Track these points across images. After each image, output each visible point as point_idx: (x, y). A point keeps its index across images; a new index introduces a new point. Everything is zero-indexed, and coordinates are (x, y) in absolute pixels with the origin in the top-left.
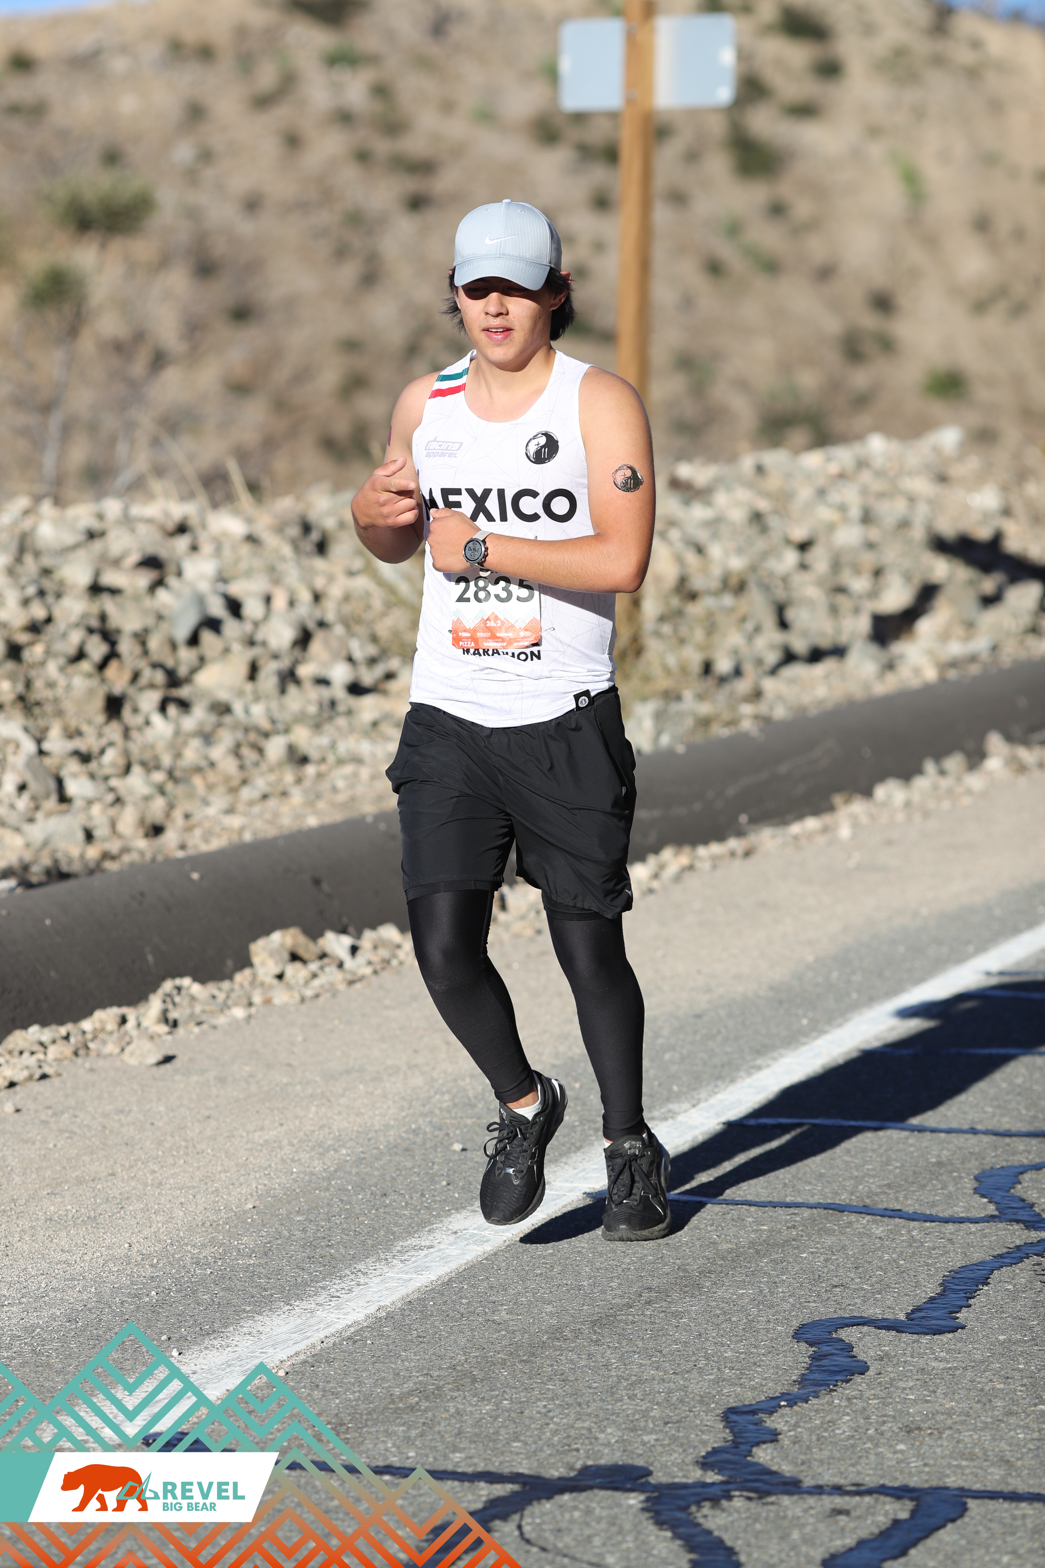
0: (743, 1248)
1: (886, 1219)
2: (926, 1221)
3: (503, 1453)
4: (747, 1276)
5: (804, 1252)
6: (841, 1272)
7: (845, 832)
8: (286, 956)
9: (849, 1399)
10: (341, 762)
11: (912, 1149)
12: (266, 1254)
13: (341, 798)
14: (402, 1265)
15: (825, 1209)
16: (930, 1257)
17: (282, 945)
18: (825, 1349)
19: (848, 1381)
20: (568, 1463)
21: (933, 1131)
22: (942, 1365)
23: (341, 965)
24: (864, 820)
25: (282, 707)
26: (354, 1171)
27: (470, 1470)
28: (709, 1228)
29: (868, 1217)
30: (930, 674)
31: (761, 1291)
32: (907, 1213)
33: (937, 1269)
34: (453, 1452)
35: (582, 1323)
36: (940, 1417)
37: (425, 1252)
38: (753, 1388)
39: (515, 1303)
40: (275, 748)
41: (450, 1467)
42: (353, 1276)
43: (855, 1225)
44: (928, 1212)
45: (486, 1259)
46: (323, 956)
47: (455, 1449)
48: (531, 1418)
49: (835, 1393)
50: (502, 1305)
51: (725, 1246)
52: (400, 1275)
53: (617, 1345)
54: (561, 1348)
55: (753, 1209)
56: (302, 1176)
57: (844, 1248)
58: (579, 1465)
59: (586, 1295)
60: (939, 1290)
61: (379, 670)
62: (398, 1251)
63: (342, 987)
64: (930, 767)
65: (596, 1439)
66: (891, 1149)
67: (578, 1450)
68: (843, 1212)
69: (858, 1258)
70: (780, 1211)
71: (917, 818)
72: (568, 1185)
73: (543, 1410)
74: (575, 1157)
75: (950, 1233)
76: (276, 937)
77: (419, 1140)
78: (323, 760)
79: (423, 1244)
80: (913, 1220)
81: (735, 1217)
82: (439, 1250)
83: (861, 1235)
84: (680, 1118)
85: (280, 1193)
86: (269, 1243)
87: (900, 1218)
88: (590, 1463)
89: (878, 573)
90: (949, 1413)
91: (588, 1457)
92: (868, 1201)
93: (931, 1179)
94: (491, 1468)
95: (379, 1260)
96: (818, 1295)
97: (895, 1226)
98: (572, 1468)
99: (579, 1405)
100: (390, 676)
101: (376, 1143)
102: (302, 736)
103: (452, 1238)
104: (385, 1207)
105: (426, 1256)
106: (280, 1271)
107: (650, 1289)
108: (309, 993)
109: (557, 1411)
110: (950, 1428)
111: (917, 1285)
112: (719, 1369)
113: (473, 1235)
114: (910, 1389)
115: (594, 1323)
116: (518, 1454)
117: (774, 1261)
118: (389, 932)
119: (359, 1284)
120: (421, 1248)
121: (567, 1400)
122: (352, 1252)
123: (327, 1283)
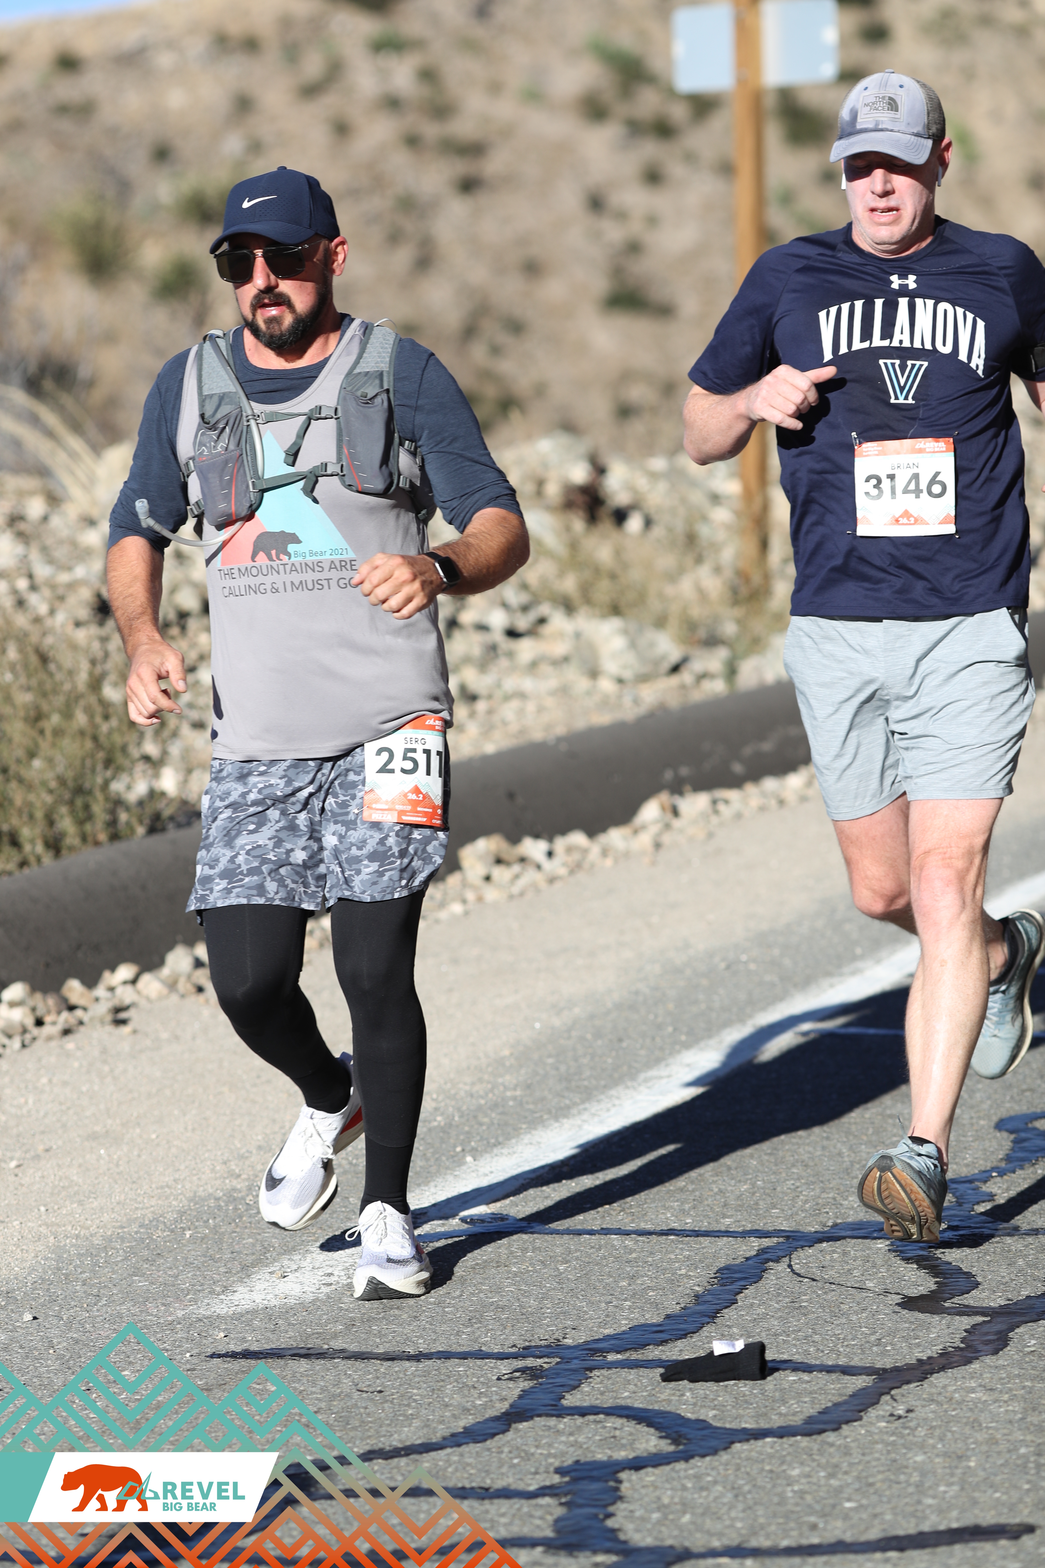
3: (765, 1217)
8: (491, 859)
12: (529, 1087)
13: (512, 728)
17: (487, 850)
18: (1024, 1135)
20: (821, 1222)
23: (539, 867)
26: (589, 1024)
27: (740, 1229)
34: (723, 1218)
38: (966, 1165)
41: (723, 1229)
46: (523, 860)
47: (725, 1216)
48: (783, 1193)
49: (1036, 1166)
53: (845, 1139)
54: (798, 1144)
56: (545, 1030)
58: (830, 1224)
61: (532, 616)
63: (543, 885)
65: (841, 1205)
67: (827, 1213)
73: (792, 1187)
76: (481, 843)
77: (640, 999)
78: (491, 697)
85: (529, 1043)
86: (529, 1079)
88: (839, 1221)
91: (837, 1218)
94: (756, 1227)
95: (627, 1087)
96: (1012, 1098)
98: (825, 1226)
99: (822, 1182)
100: (542, 621)
101: (603, 1003)
106: (543, 1099)
108: (515, 890)
109: (804, 1187)
116: (777, 1217)
118: (578, 838)
119: (614, 1105)
120: (661, 1078)
121: (811, 1179)
122: (603, 1083)
123: (587, 1105)
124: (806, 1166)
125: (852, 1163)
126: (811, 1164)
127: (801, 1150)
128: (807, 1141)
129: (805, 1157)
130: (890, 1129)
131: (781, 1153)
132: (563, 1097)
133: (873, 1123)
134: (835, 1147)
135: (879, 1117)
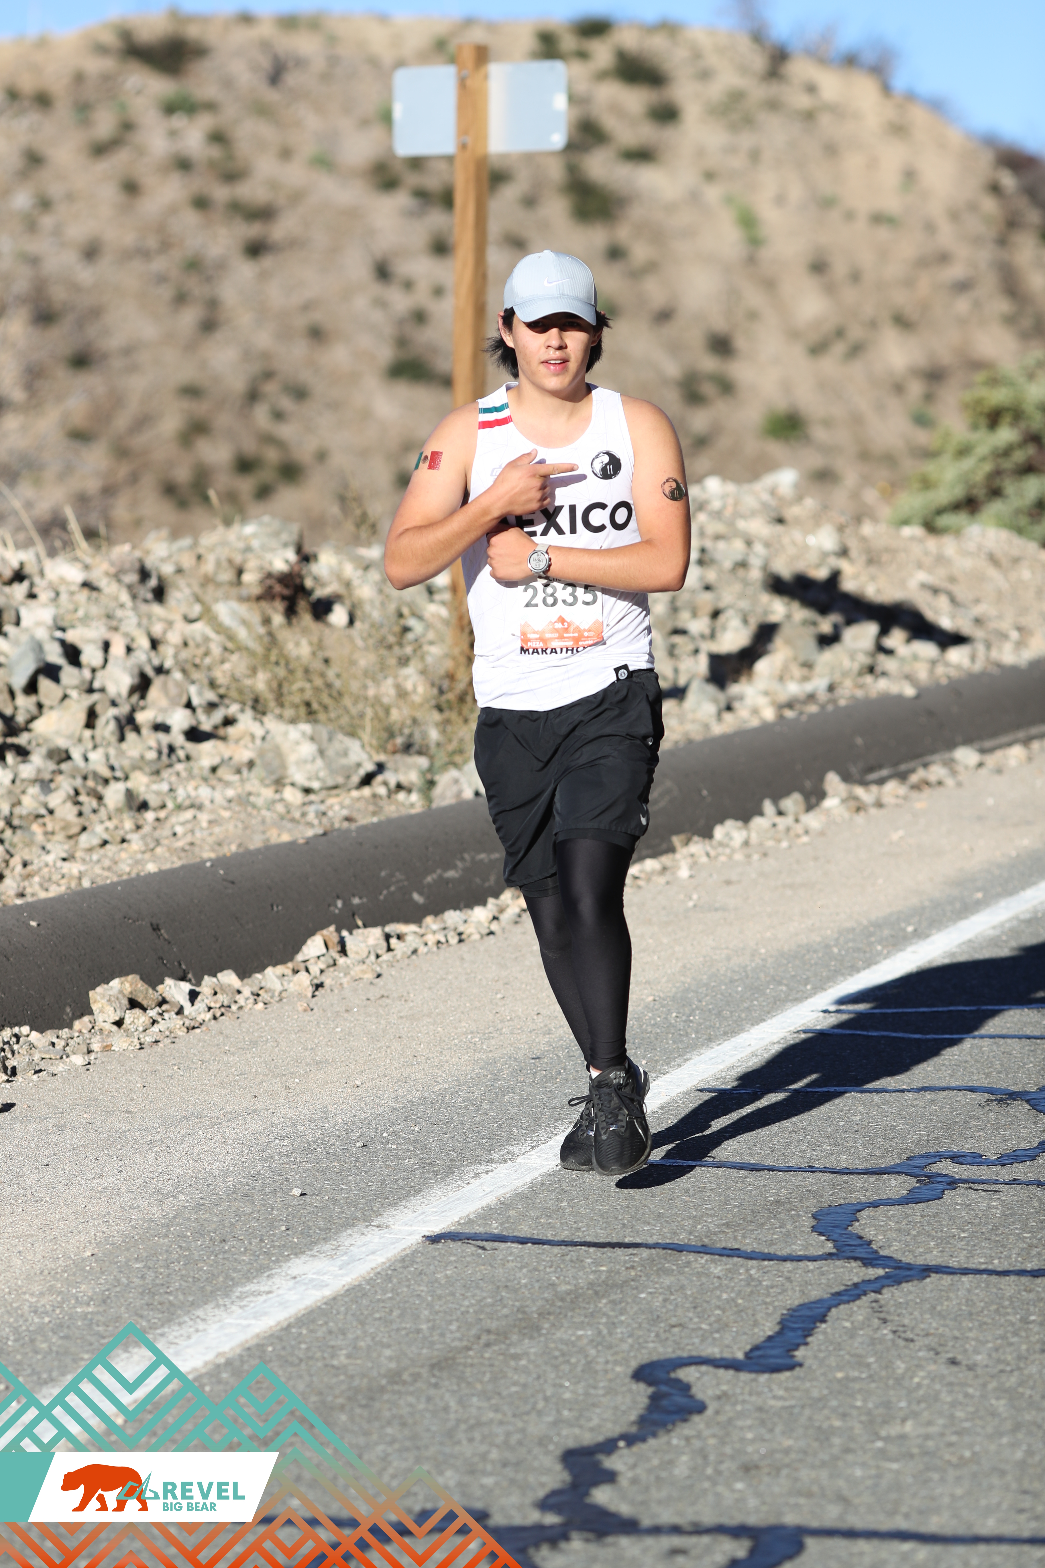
0: (582, 1288)
1: (724, 1259)
2: (764, 1260)
4: (586, 1317)
5: (642, 1292)
6: (680, 1312)
7: (684, 873)
8: (125, 1002)
9: (688, 1439)
10: (179, 808)
11: (750, 1188)
12: (104, 1302)
13: (180, 844)
14: (240, 1311)
15: (664, 1249)
16: (768, 1295)
17: (121, 992)
18: (664, 1388)
19: (685, 1420)
21: (771, 1170)
22: (780, 1404)
23: (180, 1012)
24: (704, 859)
25: (121, 753)
26: (193, 1217)
28: (548, 1270)
29: (707, 1257)
30: (769, 714)
31: (600, 1333)
32: (746, 1252)
33: (775, 1308)
35: (422, 1366)
36: (778, 1456)
37: (264, 1297)
38: (592, 1430)
39: (355, 1348)
40: (114, 794)
42: (191, 1323)
43: (694, 1265)
44: (766, 1251)
45: (325, 1303)
46: (163, 1002)
48: (369, 1462)
49: (673, 1434)
50: (341, 1349)
51: (564, 1288)
52: (239, 1321)
53: (455, 1388)
54: (399, 1393)
55: (592, 1250)
56: (141, 1222)
57: (682, 1288)
59: (425, 1338)
60: (777, 1328)
61: (218, 716)
62: (238, 1297)
63: (182, 1033)
64: (768, 807)
66: (730, 1188)
68: (681, 1251)
69: (696, 1298)
70: (619, 1251)
71: (756, 857)
72: (407, 1228)
73: (382, 1454)
74: (414, 1201)
75: (789, 1272)
76: (115, 983)
77: (258, 1186)
78: (163, 806)
79: (262, 1289)
80: (751, 1259)
81: (574, 1259)
82: (278, 1296)
83: (699, 1275)
84: (519, 1160)
85: (118, 1239)
86: (108, 1290)
87: (739, 1257)
89: (716, 614)
90: (787, 1451)
92: (706, 1241)
93: (769, 1218)
95: (218, 1306)
96: (657, 1335)
97: (735, 1265)
99: (418, 1448)
100: (228, 722)
101: (215, 1189)
102: (140, 782)
103: (291, 1283)
104: (225, 1252)
105: (265, 1301)
106: (118, 1318)
107: (489, 1332)
108: (149, 1040)
109: (396, 1455)
110: (787, 1466)
111: (756, 1324)
112: (558, 1411)
113: (312, 1280)
114: (750, 1428)
115: (433, 1366)
117: (613, 1302)
118: (228, 978)
119: (197, 1331)
120: (259, 1294)
121: (408, 1444)
122: (191, 1299)
123: (166, 1330)
124: (404, 1424)
125: (459, 1421)
126: (410, 1421)
127: (402, 1402)
128: (411, 1389)
129: (405, 1411)
130: (510, 1375)
131: (377, 1405)
132: (141, 1316)
133: (492, 1365)
134: (442, 1398)
135: (501, 1358)
